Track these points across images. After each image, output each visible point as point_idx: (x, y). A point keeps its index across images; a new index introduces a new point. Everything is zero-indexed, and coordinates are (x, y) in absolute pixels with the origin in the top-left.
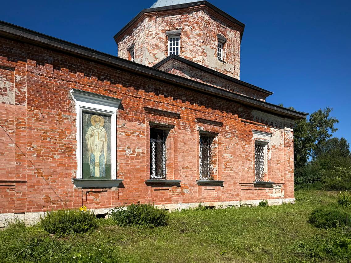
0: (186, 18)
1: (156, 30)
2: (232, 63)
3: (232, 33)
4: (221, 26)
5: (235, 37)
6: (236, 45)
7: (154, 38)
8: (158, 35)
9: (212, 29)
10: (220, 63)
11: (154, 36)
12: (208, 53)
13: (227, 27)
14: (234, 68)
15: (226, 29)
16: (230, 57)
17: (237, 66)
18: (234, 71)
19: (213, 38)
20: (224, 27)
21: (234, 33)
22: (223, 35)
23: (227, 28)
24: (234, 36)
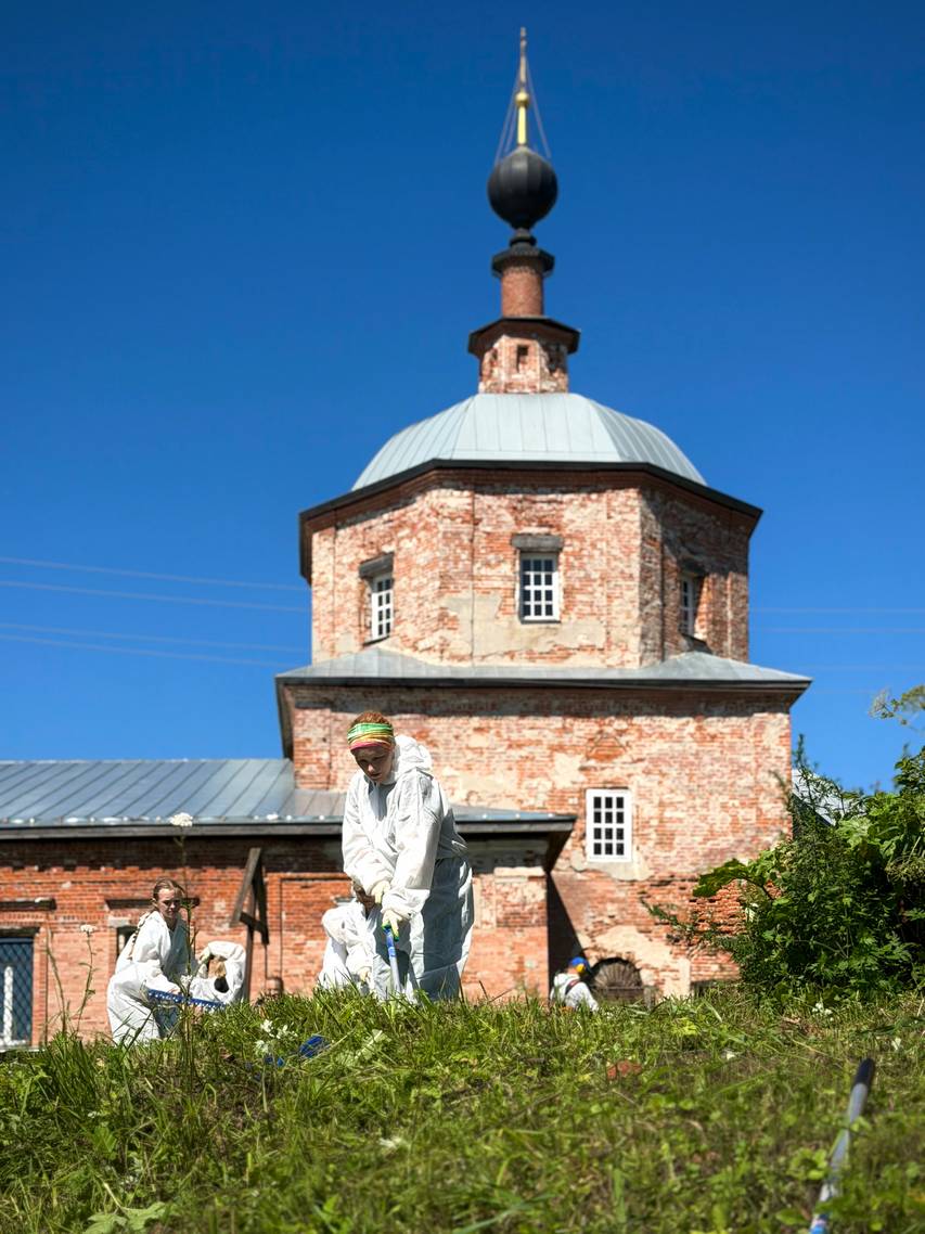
0: (404, 515)
1: (337, 567)
2: (595, 614)
3: (592, 506)
4: (534, 502)
5: (609, 517)
6: (615, 543)
7: (332, 592)
8: (342, 582)
9: (489, 529)
10: (531, 631)
11: (330, 586)
12: (464, 614)
13: (564, 493)
14: (604, 630)
15: (561, 503)
16: (579, 597)
17: (623, 616)
18: (608, 639)
19: (491, 557)
20: (549, 502)
21: (602, 506)
22: (545, 530)
23: (567, 497)
24: (603, 517)
